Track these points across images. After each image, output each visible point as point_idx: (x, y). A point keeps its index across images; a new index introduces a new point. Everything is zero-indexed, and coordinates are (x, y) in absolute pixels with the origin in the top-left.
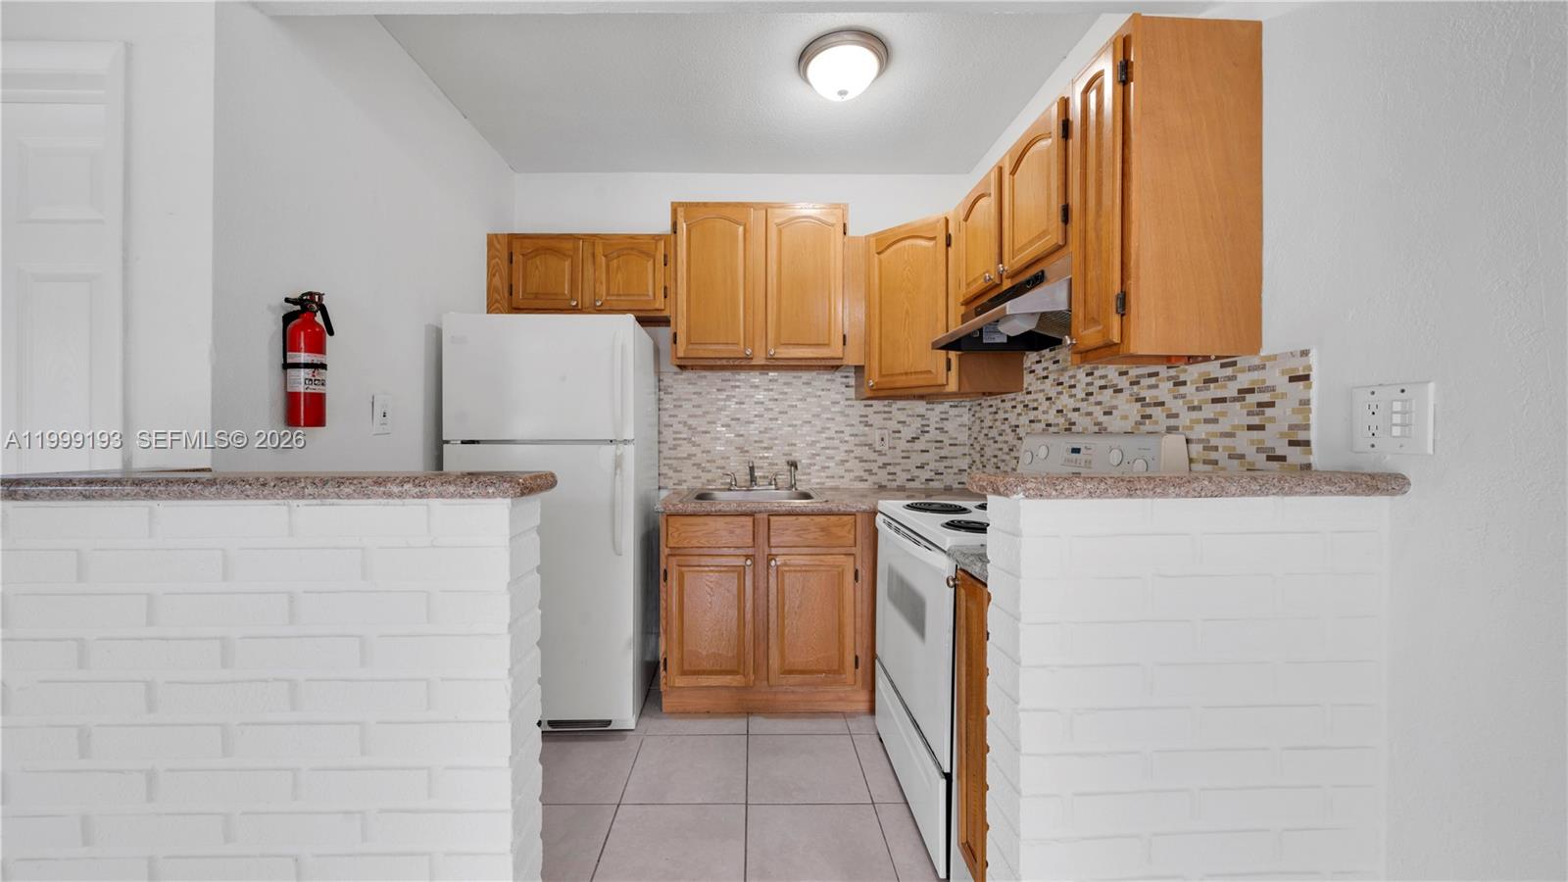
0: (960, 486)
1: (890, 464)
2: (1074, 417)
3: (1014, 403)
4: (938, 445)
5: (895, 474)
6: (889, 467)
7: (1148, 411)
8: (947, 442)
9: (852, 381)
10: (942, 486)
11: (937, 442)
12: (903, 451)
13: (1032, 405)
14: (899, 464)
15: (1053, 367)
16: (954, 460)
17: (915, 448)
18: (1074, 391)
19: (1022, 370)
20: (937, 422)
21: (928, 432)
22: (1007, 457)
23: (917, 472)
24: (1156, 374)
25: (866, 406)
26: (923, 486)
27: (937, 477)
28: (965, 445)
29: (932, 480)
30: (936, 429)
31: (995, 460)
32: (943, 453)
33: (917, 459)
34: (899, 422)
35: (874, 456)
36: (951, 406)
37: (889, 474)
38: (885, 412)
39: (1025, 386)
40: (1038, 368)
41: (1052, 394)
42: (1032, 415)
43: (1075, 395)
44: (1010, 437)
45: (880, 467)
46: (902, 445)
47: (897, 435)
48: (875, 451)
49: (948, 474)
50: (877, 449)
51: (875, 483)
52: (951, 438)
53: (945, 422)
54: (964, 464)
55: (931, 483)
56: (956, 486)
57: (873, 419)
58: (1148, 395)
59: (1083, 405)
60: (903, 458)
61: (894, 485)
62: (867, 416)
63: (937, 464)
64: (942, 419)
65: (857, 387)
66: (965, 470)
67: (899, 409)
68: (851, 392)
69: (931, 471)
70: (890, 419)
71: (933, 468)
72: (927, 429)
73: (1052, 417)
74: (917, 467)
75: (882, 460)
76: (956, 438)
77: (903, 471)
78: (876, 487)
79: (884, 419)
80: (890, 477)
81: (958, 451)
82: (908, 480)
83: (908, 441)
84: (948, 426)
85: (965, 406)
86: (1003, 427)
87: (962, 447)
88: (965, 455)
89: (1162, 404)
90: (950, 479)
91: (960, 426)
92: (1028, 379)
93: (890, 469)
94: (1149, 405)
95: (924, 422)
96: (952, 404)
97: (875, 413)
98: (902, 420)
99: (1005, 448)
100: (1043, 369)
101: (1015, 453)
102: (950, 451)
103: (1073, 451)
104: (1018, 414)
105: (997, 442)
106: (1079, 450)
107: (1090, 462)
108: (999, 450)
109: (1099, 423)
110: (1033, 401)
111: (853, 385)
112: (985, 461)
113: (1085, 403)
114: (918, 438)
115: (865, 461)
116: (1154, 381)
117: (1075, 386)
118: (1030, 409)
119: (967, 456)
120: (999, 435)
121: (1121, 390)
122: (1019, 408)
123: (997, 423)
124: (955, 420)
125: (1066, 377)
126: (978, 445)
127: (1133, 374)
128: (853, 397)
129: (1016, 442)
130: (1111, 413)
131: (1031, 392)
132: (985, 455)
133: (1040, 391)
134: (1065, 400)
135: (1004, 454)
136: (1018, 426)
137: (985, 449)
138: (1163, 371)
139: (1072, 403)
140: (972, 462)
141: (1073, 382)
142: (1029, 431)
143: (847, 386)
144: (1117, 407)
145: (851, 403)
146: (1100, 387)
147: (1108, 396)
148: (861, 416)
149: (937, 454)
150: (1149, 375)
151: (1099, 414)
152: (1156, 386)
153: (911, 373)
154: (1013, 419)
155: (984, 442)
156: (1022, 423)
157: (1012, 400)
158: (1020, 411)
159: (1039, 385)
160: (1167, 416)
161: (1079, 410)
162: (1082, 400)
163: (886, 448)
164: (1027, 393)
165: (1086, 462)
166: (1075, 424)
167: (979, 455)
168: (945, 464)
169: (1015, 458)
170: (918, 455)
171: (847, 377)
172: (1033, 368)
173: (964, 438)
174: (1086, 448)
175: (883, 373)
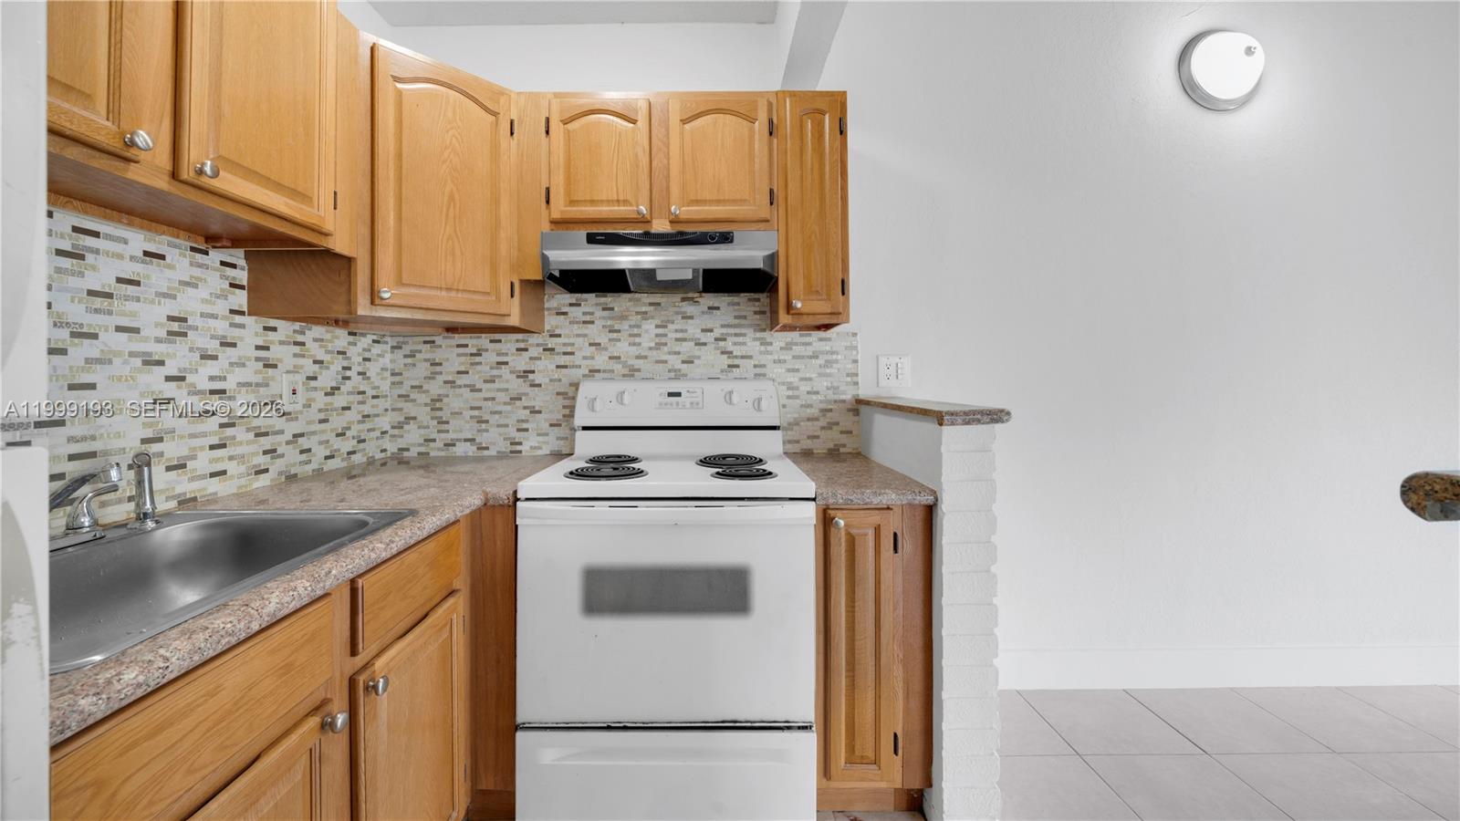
0: (383, 455)
1: (302, 435)
2: (639, 363)
3: (522, 345)
4: (360, 397)
5: (309, 450)
6: (300, 440)
8: (370, 393)
9: (242, 276)
10: (365, 460)
11: (360, 393)
12: (320, 411)
13: (560, 349)
14: (314, 433)
15: (599, 313)
16: (376, 419)
17: (335, 405)
18: (637, 340)
19: (543, 309)
20: (359, 364)
21: (349, 378)
22: (508, 408)
23: (337, 443)
24: (744, 335)
25: (266, 328)
26: (345, 464)
27: (362, 446)
28: (386, 396)
29: (354, 452)
30: (359, 374)
31: (476, 413)
32: (366, 409)
33: (337, 422)
34: (315, 362)
35: (279, 423)
36: (374, 341)
37: (302, 452)
38: (296, 343)
39: (547, 327)
40: (576, 313)
41: (603, 339)
42: (563, 360)
43: (640, 344)
44: (516, 385)
45: (288, 443)
46: (321, 400)
47: (313, 383)
49: (371, 439)
50: (286, 409)
51: (280, 473)
52: (374, 388)
53: (368, 364)
54: (385, 423)
55: (353, 457)
56: (379, 456)
57: (276, 353)
58: (737, 351)
59: (654, 355)
60: (321, 421)
61: (309, 468)
62: (267, 348)
63: (361, 426)
64: (365, 359)
65: (254, 289)
66: (385, 432)
67: (315, 340)
68: (240, 300)
69: (353, 438)
70: (303, 356)
71: (355, 434)
72: (348, 373)
73: (601, 361)
74: (338, 435)
75: (293, 428)
76: (378, 388)
77: (321, 443)
78: (283, 479)
79: (295, 355)
80: (304, 457)
81: (382, 404)
82: (327, 458)
83: (326, 394)
84: (373, 369)
85: (387, 343)
86: (495, 372)
87: (383, 399)
88: (386, 410)
89: (751, 357)
90: (372, 449)
91: (382, 369)
92: (551, 322)
93: (304, 443)
94: (736, 357)
95: (346, 364)
96: (375, 338)
97: (282, 343)
98: (318, 358)
99: (502, 397)
100: (584, 314)
101: (525, 402)
102: (373, 406)
103: (671, 395)
104: (531, 358)
105: (480, 390)
106: (678, 394)
107: (697, 404)
108: (486, 399)
109: (675, 371)
110: (565, 345)
111: (245, 283)
112: (445, 415)
113: (654, 352)
114: (338, 389)
115: (266, 434)
116: (741, 339)
117: (639, 335)
118: (558, 354)
119: (389, 413)
120: (485, 381)
121: (705, 344)
122: (534, 352)
123: (478, 368)
124: (377, 361)
125: (625, 326)
126: (424, 395)
127: (718, 332)
128: (245, 309)
129: (529, 390)
130: (692, 362)
131: (559, 336)
132: (444, 408)
133: (578, 336)
134: (623, 348)
135: (499, 404)
136: (533, 372)
137: (445, 400)
138: (750, 333)
139: (634, 351)
140: (402, 419)
141: (636, 331)
142: (556, 376)
143: (232, 285)
144: (699, 357)
145: (238, 319)
146: (677, 340)
147: (687, 348)
148: (258, 348)
149: (359, 412)
150: (736, 335)
151: (675, 362)
152: (744, 344)
153: (458, 290)
154: (521, 363)
155: (441, 392)
156: (542, 368)
157: (517, 341)
158: (536, 355)
159: (577, 329)
160: (755, 366)
161: (646, 357)
162: (650, 349)
163: (299, 407)
164: (551, 336)
165: (692, 403)
166: (639, 370)
167: (429, 409)
168: (368, 425)
169: (525, 408)
170: (337, 415)
171: (233, 266)
172: (564, 310)
173: (385, 386)
174: (688, 391)
175: (404, 281)
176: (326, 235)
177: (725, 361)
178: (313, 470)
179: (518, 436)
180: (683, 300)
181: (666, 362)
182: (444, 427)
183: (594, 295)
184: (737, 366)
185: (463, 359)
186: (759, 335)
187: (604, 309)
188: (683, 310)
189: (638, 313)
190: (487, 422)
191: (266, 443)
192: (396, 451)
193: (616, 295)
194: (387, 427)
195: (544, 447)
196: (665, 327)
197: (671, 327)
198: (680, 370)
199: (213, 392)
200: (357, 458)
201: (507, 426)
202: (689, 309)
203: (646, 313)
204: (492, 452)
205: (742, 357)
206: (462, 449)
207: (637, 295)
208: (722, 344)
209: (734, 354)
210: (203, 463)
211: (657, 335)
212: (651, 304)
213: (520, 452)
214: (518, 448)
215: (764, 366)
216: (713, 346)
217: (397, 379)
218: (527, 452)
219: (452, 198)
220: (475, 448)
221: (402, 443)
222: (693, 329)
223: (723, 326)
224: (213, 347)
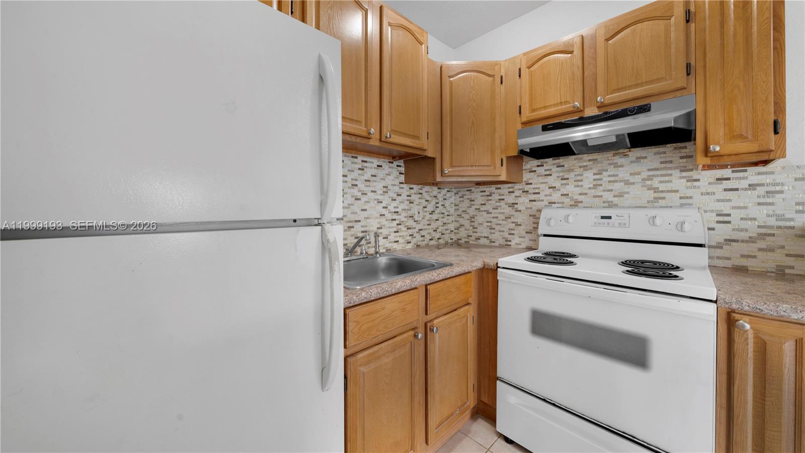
1: (421, 230)
2: (581, 198)
3: (511, 190)
4: (442, 215)
5: (424, 236)
6: (421, 232)
7: (662, 195)
8: (446, 213)
9: (403, 169)
10: (444, 242)
12: (428, 220)
13: (532, 191)
14: (425, 229)
15: (555, 169)
16: (449, 225)
17: (433, 218)
18: (580, 183)
19: (522, 170)
20: (442, 201)
21: (438, 207)
22: (504, 222)
23: (434, 234)
24: (671, 175)
25: (410, 188)
26: (436, 243)
27: (443, 236)
28: (452, 215)
29: (440, 239)
30: (442, 205)
31: (489, 224)
32: (445, 220)
33: (434, 225)
34: (426, 201)
35: (414, 225)
36: (448, 191)
37: (422, 236)
38: (420, 194)
39: (524, 179)
40: (541, 170)
41: (557, 184)
42: (533, 197)
43: (582, 186)
44: (508, 211)
45: (417, 232)
46: (428, 216)
47: (425, 209)
48: (415, 221)
49: (446, 234)
50: (416, 220)
51: (415, 244)
52: (448, 211)
53: (445, 201)
54: (452, 227)
55: (440, 240)
56: (450, 241)
57: (413, 197)
58: (662, 187)
60: (428, 225)
61: (424, 243)
62: (410, 196)
63: (443, 228)
64: (444, 199)
65: (406, 174)
66: (452, 231)
67: (426, 192)
68: (402, 178)
69: (440, 232)
70: (422, 198)
72: (438, 205)
73: (556, 197)
74: (434, 231)
75: (419, 227)
77: (428, 233)
78: (415, 246)
79: (420, 198)
80: (422, 238)
81: (451, 218)
82: (430, 240)
83: (430, 214)
84: (447, 203)
85: (453, 192)
86: (498, 204)
88: (452, 221)
89: (677, 191)
90: (447, 237)
91: (451, 203)
92: (526, 176)
93: (422, 233)
94: (662, 191)
95: (437, 201)
96: (448, 189)
97: (415, 194)
98: (427, 199)
99: (501, 217)
100: (545, 170)
101: (512, 220)
102: (447, 219)
103: (603, 217)
104: (516, 197)
105: (491, 213)
106: (610, 218)
107: (625, 224)
108: (494, 218)
109: (609, 202)
110: (534, 188)
111: (403, 172)
112: (476, 224)
113: (593, 191)
114: (434, 212)
115: (410, 228)
116: (667, 178)
117: (581, 181)
118: (530, 194)
119: (454, 222)
120: (494, 209)
121: (633, 183)
122: (517, 193)
123: (490, 202)
124: (448, 199)
125: (571, 175)
126: (467, 215)
127: (645, 174)
128: (404, 182)
129: (514, 213)
130: (622, 196)
131: (531, 184)
132: (475, 221)
133: (542, 183)
134: (570, 189)
135: (499, 220)
136: (517, 204)
137: (476, 217)
138: (676, 173)
139: (578, 190)
140: (459, 226)
141: (579, 178)
142: (529, 206)
143: (400, 173)
144: (628, 193)
145: (402, 186)
146: (609, 182)
147: (618, 187)
148: (408, 196)
149: (442, 222)
150: (662, 175)
151: (609, 196)
152: (670, 181)
153: (476, 166)
154: (510, 199)
155: (474, 213)
156: (521, 202)
157: (509, 188)
158: (518, 195)
159: (541, 179)
160: (681, 198)
161: (586, 194)
162: (590, 188)
163: (420, 219)
164: (527, 184)
165: (620, 224)
166: (581, 202)
167: (469, 221)
168: (445, 227)
169: (513, 223)
170: (434, 222)
171: (400, 166)
172: (534, 169)
173: (452, 211)
174: (617, 216)
175: (453, 165)
176: (425, 150)
177: (651, 195)
178: (426, 244)
179: (510, 237)
180: (614, 155)
181: (601, 196)
182: (475, 230)
183: (551, 159)
184: (664, 198)
185: (483, 198)
186: (684, 174)
187: (558, 167)
188: (615, 161)
189: (580, 167)
190: (494, 229)
191: (410, 232)
192: (456, 239)
193: (565, 157)
194: (453, 229)
195: (523, 244)
196: (601, 174)
197: (605, 173)
198: (612, 202)
199: (395, 212)
200: (441, 241)
201: (504, 231)
202: (620, 160)
203: (587, 166)
204: (497, 244)
205: (668, 191)
206: (483, 241)
207: (580, 156)
208: (649, 183)
209: (660, 189)
210: (392, 237)
211: (594, 180)
212: (590, 160)
213: (510, 245)
214: (509, 243)
215: (691, 198)
216: (641, 184)
217: (457, 207)
218: (513, 245)
219: (473, 123)
220: (488, 241)
221: (458, 236)
222: (623, 173)
223: (649, 170)
224: (395, 196)
